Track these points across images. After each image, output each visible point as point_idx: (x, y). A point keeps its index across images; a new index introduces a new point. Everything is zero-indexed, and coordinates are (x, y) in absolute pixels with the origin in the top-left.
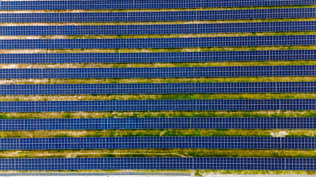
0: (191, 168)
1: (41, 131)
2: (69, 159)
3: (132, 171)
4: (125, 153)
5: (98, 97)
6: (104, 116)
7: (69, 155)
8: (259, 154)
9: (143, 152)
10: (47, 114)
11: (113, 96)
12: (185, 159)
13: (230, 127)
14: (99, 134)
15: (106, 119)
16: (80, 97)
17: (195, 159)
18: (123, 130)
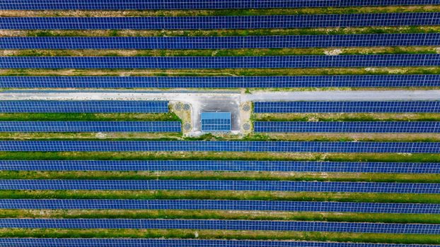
0: (242, 86)
1: (90, 51)
2: (124, 78)
3: (185, 90)
4: (177, 72)
5: (144, 12)
6: (153, 34)
7: (123, 74)
8: (309, 73)
9: (196, 71)
10: (92, 32)
11: (160, 12)
12: (235, 78)
13: (284, 46)
14: (150, 54)
15: (155, 38)
16: (124, 13)
17: (245, 78)
18: (174, 50)
